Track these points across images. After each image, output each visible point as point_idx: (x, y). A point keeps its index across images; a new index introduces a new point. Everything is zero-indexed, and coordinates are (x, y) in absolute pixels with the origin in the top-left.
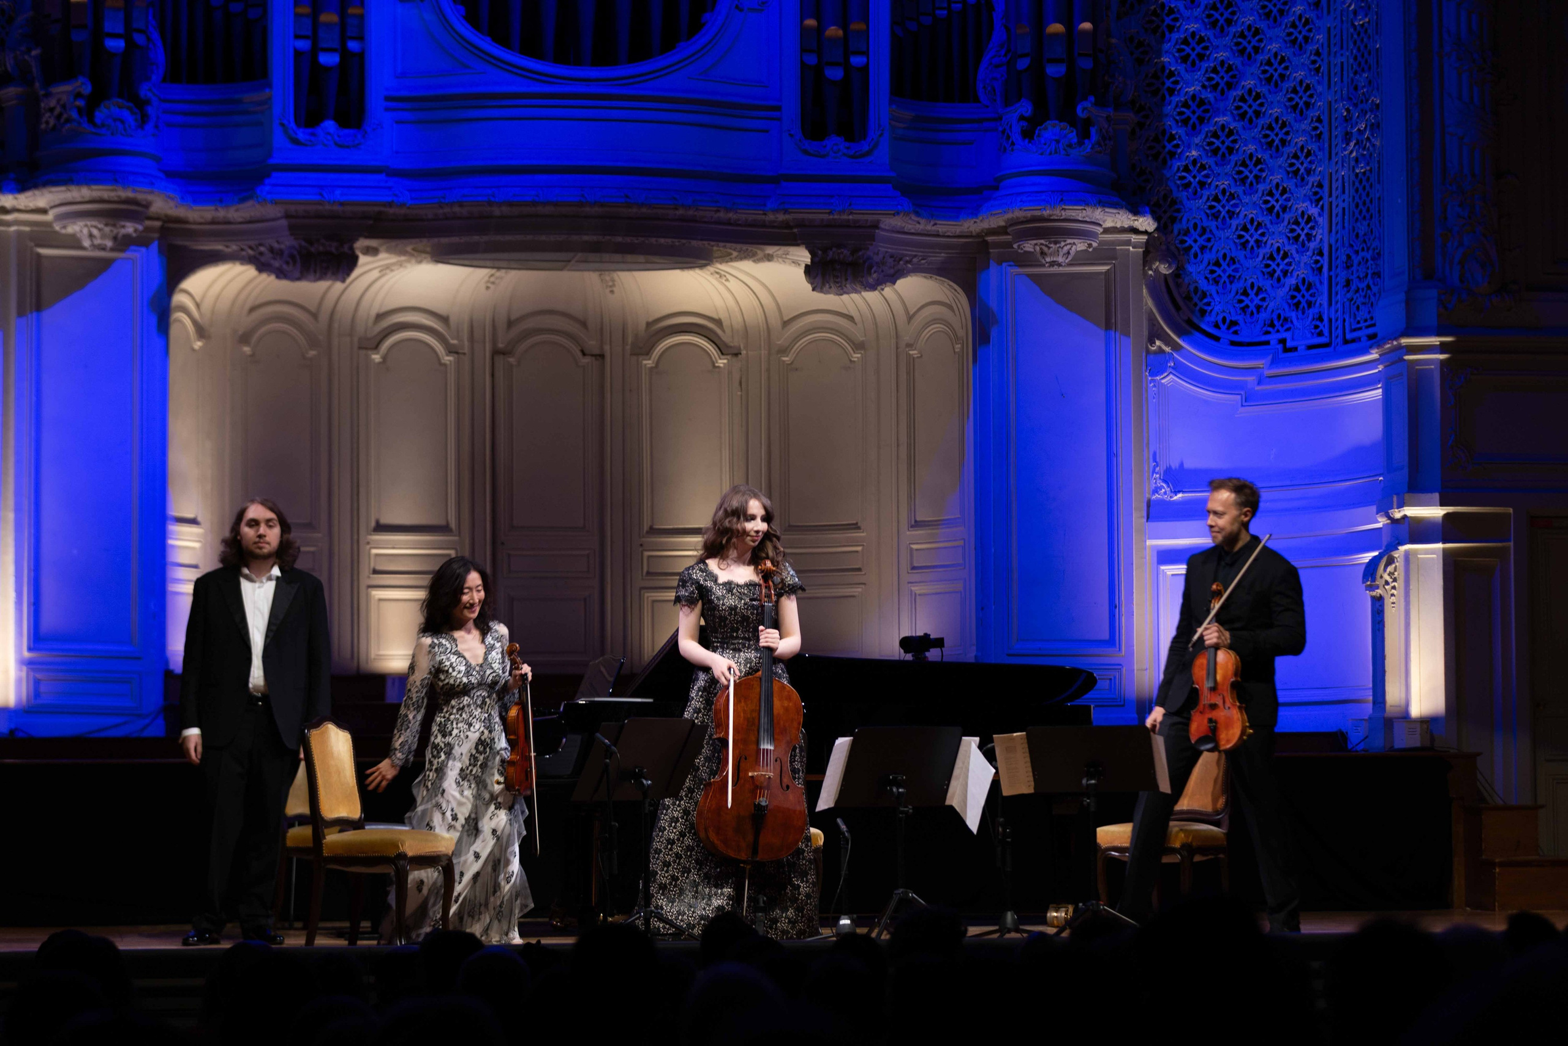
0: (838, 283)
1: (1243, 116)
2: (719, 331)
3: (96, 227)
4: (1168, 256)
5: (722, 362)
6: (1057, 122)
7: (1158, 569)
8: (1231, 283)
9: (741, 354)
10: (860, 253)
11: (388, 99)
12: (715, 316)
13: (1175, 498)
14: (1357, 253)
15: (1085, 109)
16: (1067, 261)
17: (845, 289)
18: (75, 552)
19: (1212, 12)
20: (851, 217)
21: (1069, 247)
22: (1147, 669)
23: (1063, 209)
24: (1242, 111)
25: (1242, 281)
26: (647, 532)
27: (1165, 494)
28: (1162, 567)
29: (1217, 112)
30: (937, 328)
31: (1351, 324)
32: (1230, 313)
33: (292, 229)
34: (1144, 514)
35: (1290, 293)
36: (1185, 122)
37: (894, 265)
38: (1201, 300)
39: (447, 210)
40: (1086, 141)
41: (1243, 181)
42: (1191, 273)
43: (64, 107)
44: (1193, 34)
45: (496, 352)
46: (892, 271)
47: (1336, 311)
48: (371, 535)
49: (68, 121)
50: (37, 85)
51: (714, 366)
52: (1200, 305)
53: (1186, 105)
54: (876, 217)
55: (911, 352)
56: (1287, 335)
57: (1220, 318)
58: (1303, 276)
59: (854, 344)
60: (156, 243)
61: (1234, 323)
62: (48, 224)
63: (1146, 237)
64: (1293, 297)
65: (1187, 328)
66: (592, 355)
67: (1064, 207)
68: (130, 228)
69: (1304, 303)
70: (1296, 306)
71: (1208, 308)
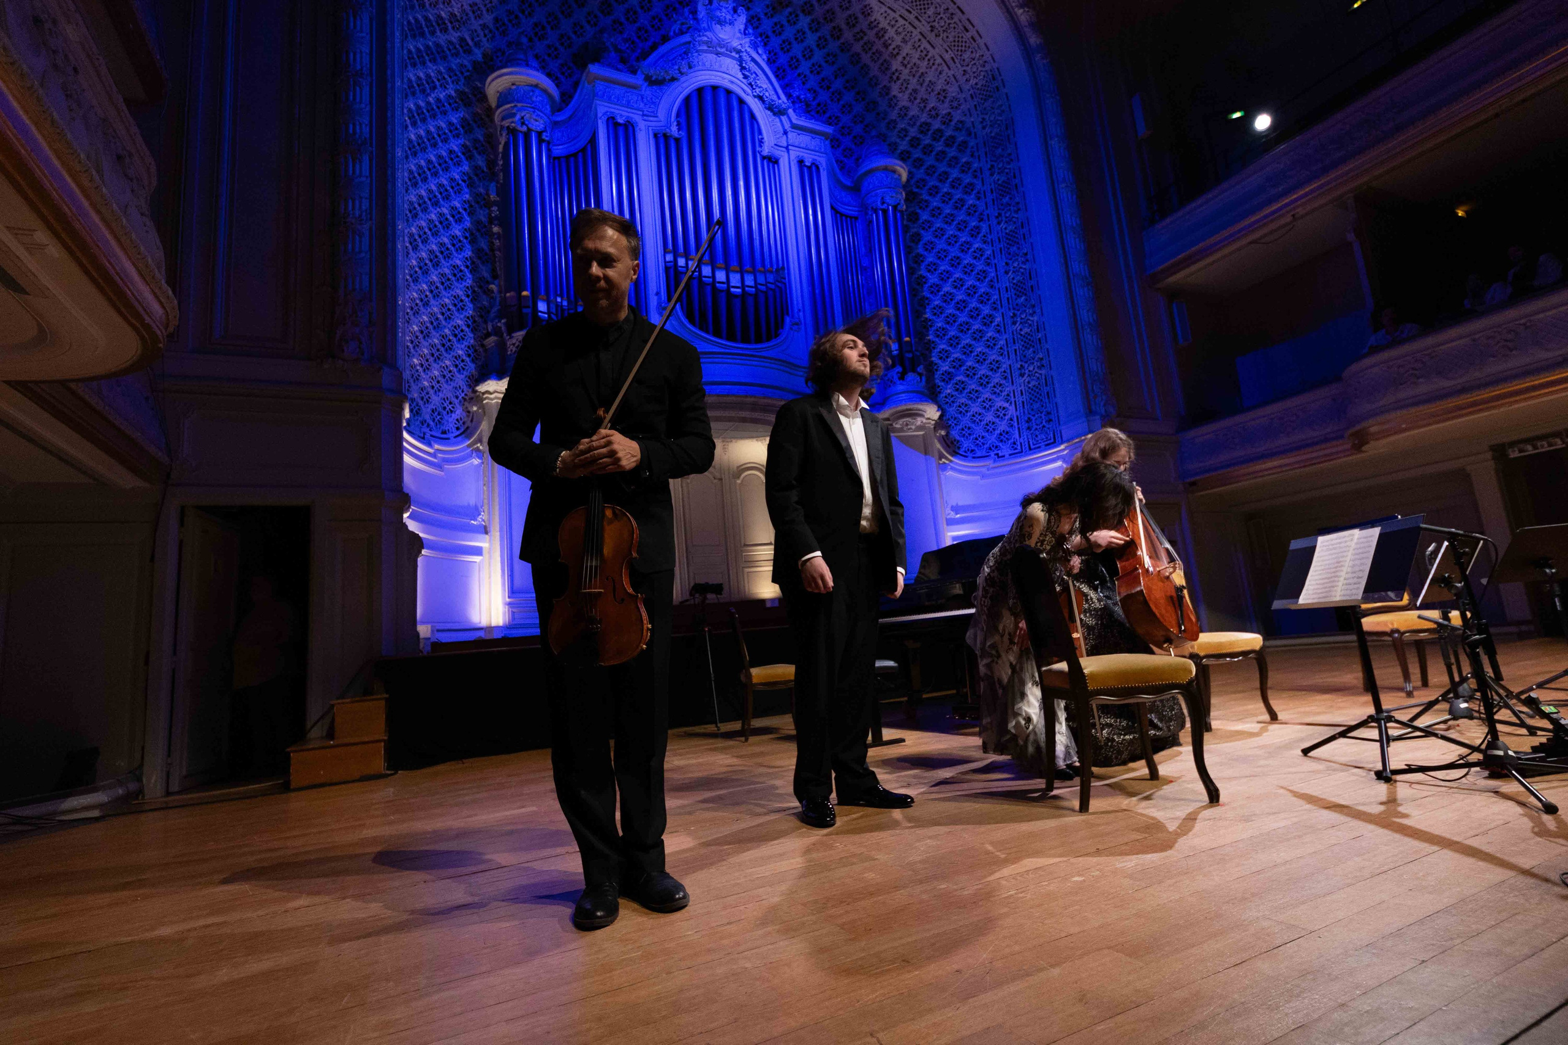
1: (968, 376)
4: (942, 429)
6: (911, 374)
8: (970, 436)
13: (957, 516)
14: (1034, 415)
16: (914, 428)
19: (950, 341)
21: (917, 421)
25: (975, 435)
27: (952, 515)
29: (956, 375)
32: (970, 447)
34: (945, 523)
36: (944, 380)
38: (959, 443)
40: (920, 380)
41: (971, 399)
42: (953, 433)
44: (944, 349)
47: (1024, 440)
50: (505, 335)
52: (959, 445)
53: (943, 374)
56: (999, 452)
57: (967, 449)
58: (1004, 429)
61: (972, 451)
63: (933, 422)
64: (999, 438)
65: (955, 453)
66: (718, 479)
67: (921, 403)
69: (1005, 439)
70: (1001, 441)
71: (962, 446)
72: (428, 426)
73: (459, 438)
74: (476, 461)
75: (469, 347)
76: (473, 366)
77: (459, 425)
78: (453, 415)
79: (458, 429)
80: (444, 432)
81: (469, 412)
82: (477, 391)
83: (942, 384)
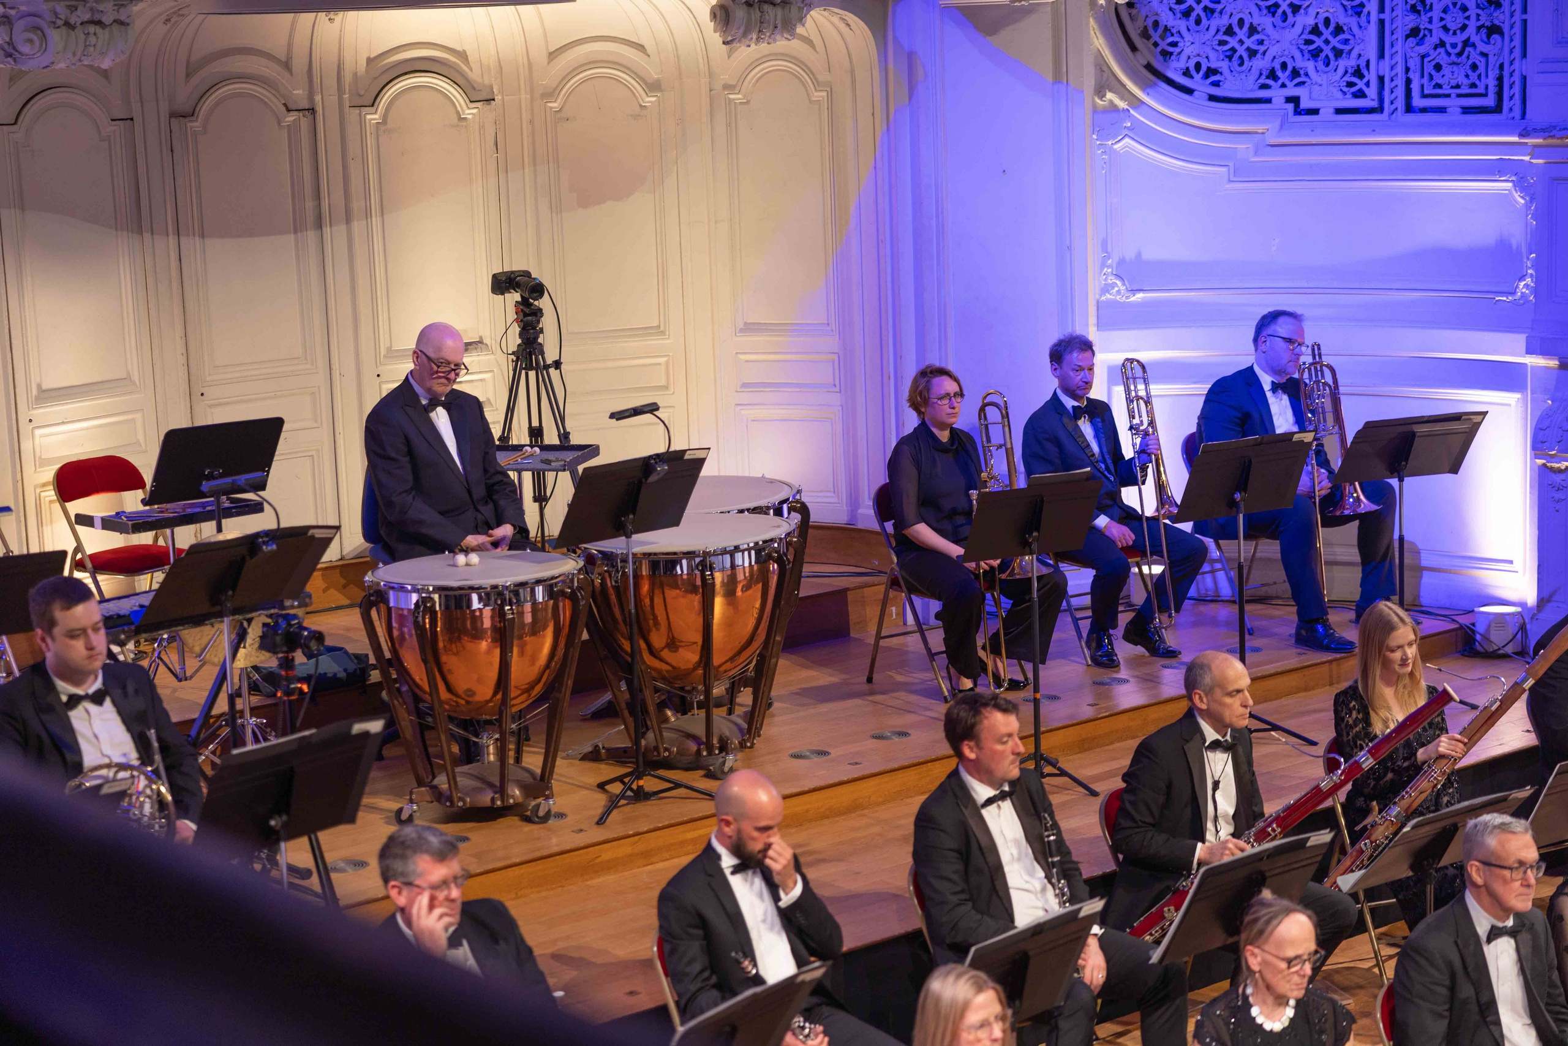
0: (763, 29)
2: (464, 68)
5: (470, 112)
8: (1209, 17)
9: (494, 100)
12: (459, 48)
13: (1133, 299)
25: (1226, 17)
27: (1119, 292)
30: (777, 65)
31: (1422, 86)
32: (1207, 57)
34: (1093, 319)
35: (1304, 37)
38: (1163, 38)
45: (173, 115)
47: (1392, 68)
48: (33, 409)
51: (461, 119)
52: (1163, 45)
55: (731, 96)
56: (1303, 92)
57: (1191, 64)
58: (1326, 15)
59: (646, 83)
61: (1211, 72)
64: (1308, 42)
65: (1154, 75)
66: (299, 110)
69: (1327, 50)
70: (1315, 54)
71: (1176, 50)
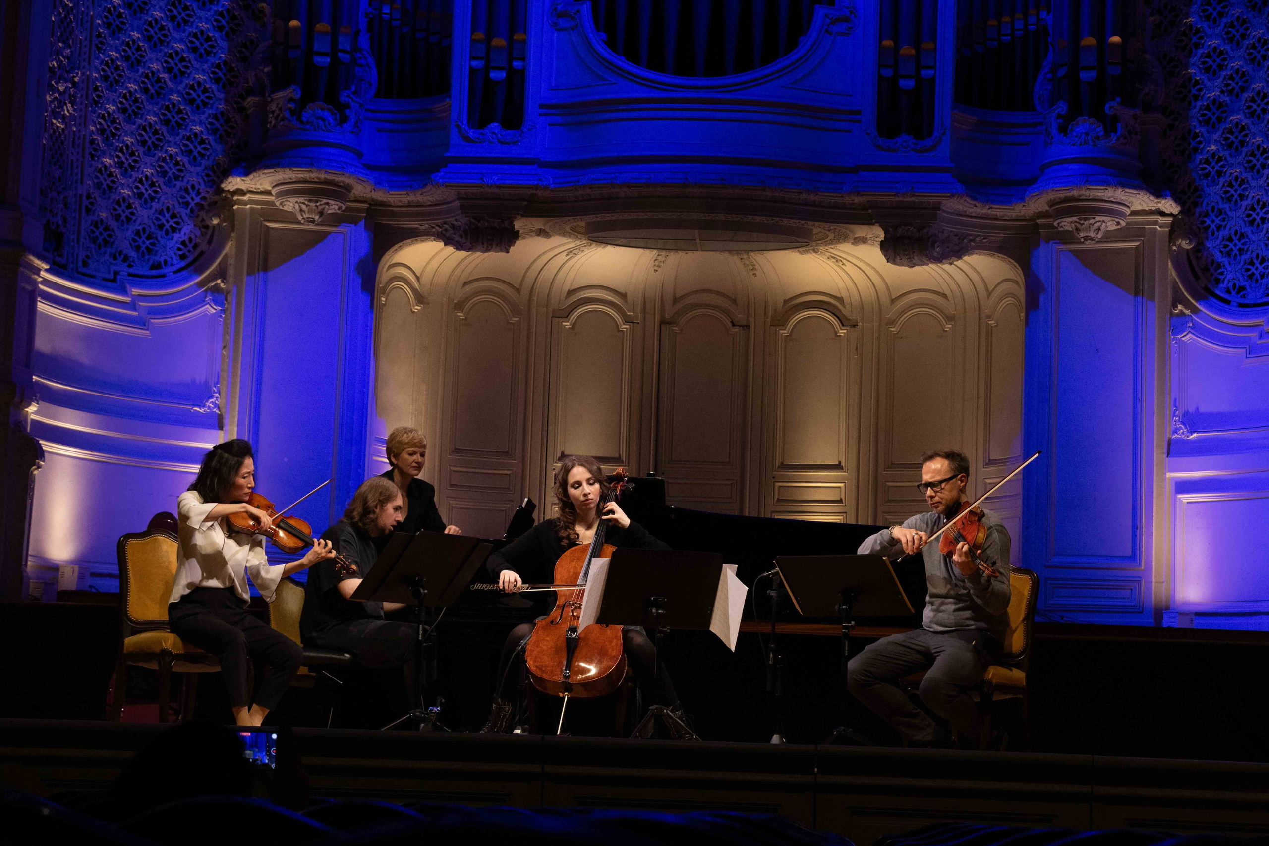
0: (906, 255)
1: (1252, 114)
2: (841, 307)
3: (304, 204)
4: (1189, 234)
5: (842, 332)
6: (1087, 118)
7: (1175, 498)
8: (1240, 255)
9: (857, 325)
10: (926, 231)
11: (541, 106)
12: (838, 295)
13: (1191, 437)
15: (1112, 107)
16: (1100, 236)
17: (914, 261)
18: (286, 460)
19: (1230, 29)
20: (913, 199)
21: (1099, 224)
22: (1163, 582)
23: (1087, 189)
24: (1253, 109)
25: (1249, 253)
26: (778, 466)
27: (1182, 434)
28: (1179, 496)
29: (1232, 112)
30: (1008, 301)
32: (1239, 280)
33: (462, 207)
34: (1165, 450)
36: (1207, 122)
37: (959, 243)
38: (1216, 270)
39: (580, 193)
40: (1112, 134)
41: (1252, 168)
42: (1209, 248)
43: (280, 109)
44: (1215, 49)
45: (663, 322)
46: (957, 248)
48: (556, 463)
49: (282, 120)
50: (267, 93)
51: (836, 335)
52: (1216, 274)
53: (1207, 108)
54: (936, 200)
55: (990, 322)
57: (1231, 285)
60: (364, 220)
61: (1242, 289)
62: (272, 203)
63: (1170, 219)
65: (1205, 294)
66: (740, 326)
67: (1088, 187)
68: (334, 207)
71: (1222, 277)
72: (126, 259)
73: (185, 273)
74: (211, 309)
75: (215, 117)
76: (219, 147)
77: (185, 250)
78: (177, 236)
79: (183, 257)
80: (156, 266)
81: (207, 227)
82: (223, 191)
83: (1203, 130)
